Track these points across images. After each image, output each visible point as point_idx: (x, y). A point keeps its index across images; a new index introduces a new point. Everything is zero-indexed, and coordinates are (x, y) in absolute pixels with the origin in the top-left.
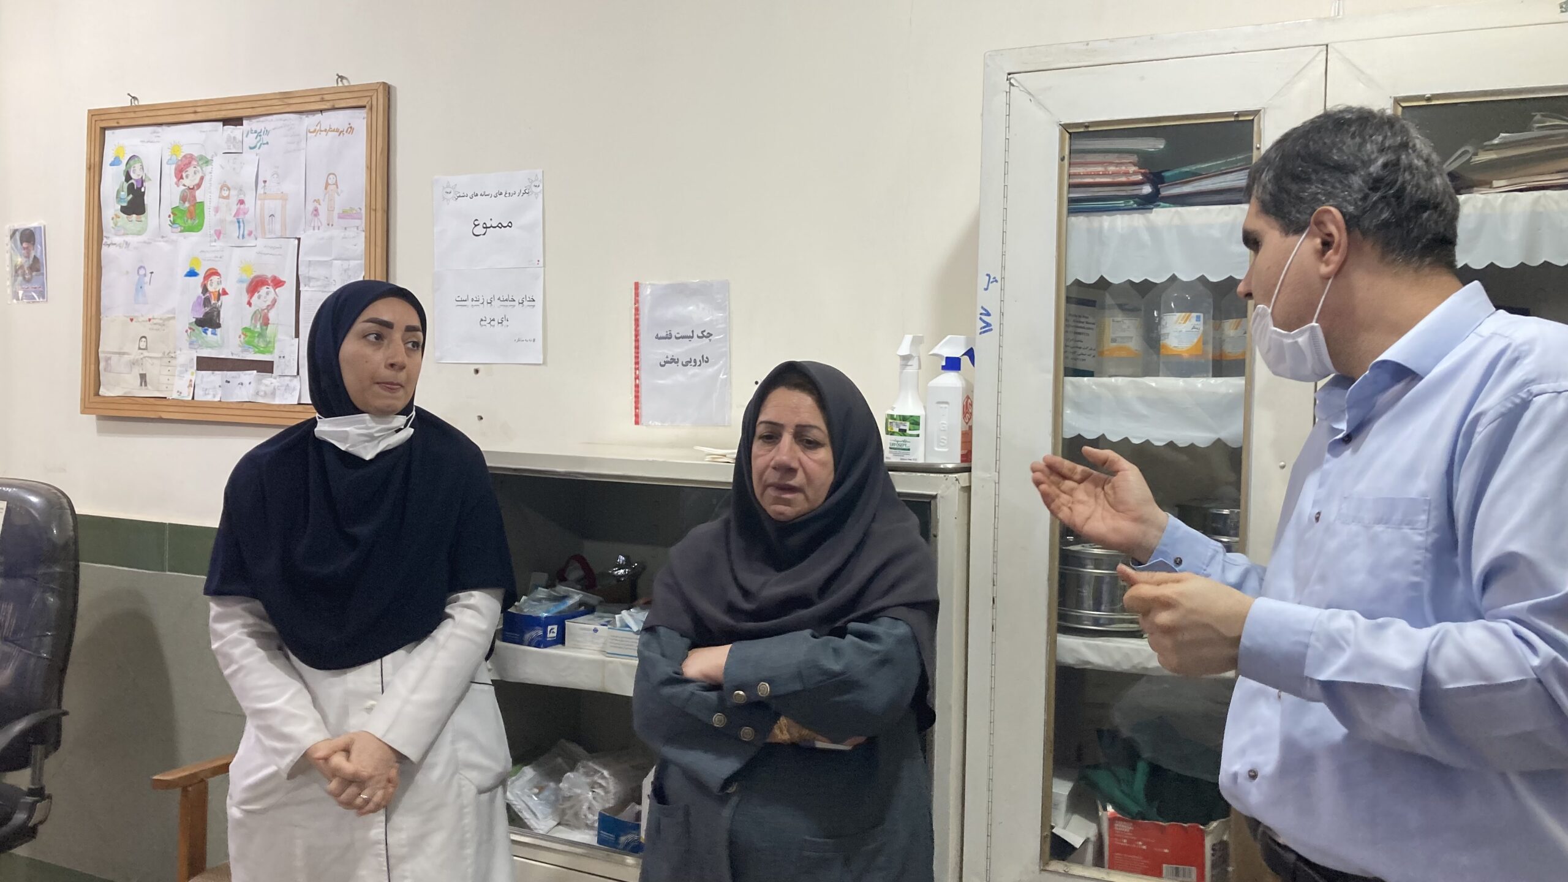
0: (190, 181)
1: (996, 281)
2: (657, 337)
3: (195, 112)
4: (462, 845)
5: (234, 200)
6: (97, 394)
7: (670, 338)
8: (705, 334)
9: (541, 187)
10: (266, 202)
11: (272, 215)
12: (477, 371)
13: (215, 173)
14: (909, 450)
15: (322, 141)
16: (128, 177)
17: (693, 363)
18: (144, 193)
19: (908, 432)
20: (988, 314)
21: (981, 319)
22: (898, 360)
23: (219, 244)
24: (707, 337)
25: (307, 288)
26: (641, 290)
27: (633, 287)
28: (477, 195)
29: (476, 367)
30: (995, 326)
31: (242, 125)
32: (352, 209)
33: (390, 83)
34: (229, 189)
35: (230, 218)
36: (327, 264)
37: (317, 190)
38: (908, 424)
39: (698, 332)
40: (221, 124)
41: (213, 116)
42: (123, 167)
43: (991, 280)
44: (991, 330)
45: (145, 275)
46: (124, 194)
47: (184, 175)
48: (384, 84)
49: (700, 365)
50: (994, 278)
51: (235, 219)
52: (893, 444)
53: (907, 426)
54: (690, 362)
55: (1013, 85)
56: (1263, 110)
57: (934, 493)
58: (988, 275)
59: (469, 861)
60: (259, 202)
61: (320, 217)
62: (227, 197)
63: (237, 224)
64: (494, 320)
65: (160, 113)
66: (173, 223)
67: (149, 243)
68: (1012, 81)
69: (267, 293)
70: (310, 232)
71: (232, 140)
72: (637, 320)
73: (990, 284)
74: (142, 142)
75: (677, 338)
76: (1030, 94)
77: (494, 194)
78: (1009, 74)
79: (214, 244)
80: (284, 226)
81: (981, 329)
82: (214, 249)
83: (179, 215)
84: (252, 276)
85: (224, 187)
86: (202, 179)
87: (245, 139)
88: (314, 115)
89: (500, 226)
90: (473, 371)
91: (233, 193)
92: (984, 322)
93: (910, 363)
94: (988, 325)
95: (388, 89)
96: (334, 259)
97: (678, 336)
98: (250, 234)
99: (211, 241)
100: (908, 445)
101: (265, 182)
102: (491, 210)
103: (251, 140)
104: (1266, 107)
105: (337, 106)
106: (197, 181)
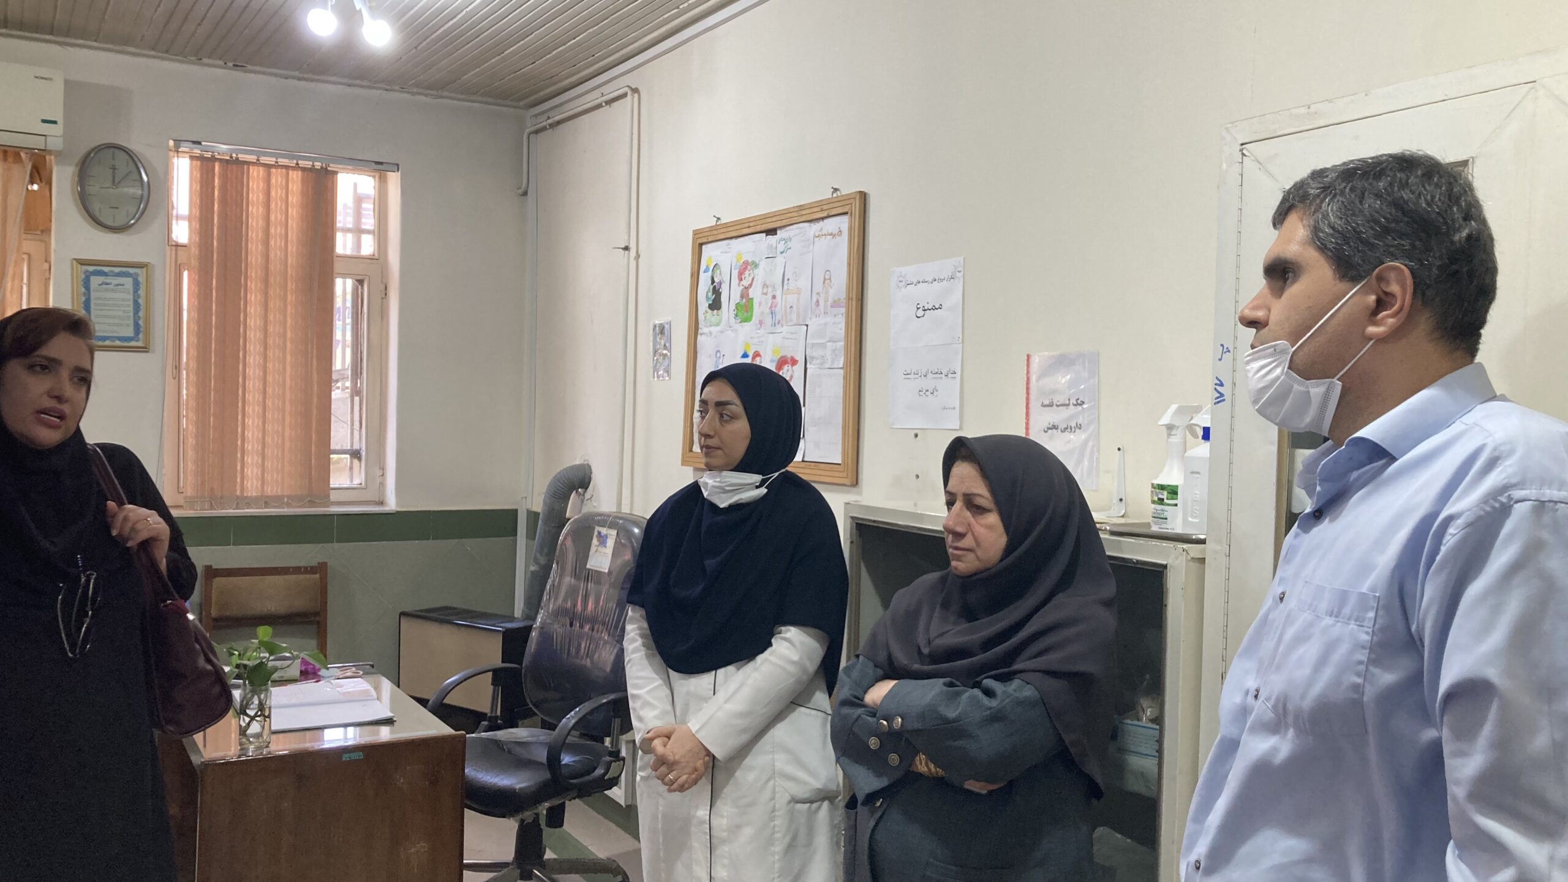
0: (745, 283)
1: (1229, 351)
2: (1043, 406)
3: (749, 227)
4: (770, 841)
5: (770, 295)
6: (691, 450)
7: (1052, 406)
8: (1079, 402)
9: (962, 273)
10: (789, 296)
11: (791, 307)
12: (916, 436)
13: (760, 274)
14: (1166, 519)
15: (823, 243)
16: (713, 282)
17: (1069, 430)
18: (721, 293)
19: (1165, 501)
20: (1222, 385)
21: (1216, 389)
22: (1164, 430)
23: (762, 331)
24: (1080, 405)
25: (811, 366)
26: (1032, 360)
27: (1026, 358)
28: (919, 283)
29: (916, 431)
30: (1228, 396)
31: (776, 234)
32: (839, 299)
33: (866, 191)
34: (767, 287)
35: (767, 311)
36: (823, 346)
37: (818, 286)
38: (1165, 493)
39: (1073, 401)
40: (764, 235)
41: (758, 229)
42: (710, 273)
43: (1225, 350)
44: (1224, 400)
45: (720, 357)
46: (710, 294)
47: (743, 277)
48: (861, 192)
49: (1074, 432)
50: (1227, 348)
51: (769, 311)
52: (1154, 513)
53: (1164, 495)
54: (1067, 428)
55: (1246, 156)
56: (1471, 160)
57: (1165, 563)
58: (1222, 345)
59: (777, 857)
60: (784, 296)
61: (820, 307)
62: (766, 294)
63: (771, 315)
64: (928, 391)
65: (730, 229)
66: (736, 315)
67: (723, 332)
68: (1244, 152)
69: (788, 371)
70: (814, 319)
71: (770, 247)
72: (1028, 389)
73: (1224, 355)
74: (722, 252)
75: (1057, 406)
76: (1260, 163)
77: (931, 281)
78: (1242, 144)
79: (758, 331)
80: (798, 315)
81: (1216, 399)
82: (758, 335)
83: (740, 309)
84: (779, 357)
85: (765, 286)
86: (753, 279)
87: (778, 246)
88: (818, 222)
89: (934, 308)
90: (913, 435)
91: (770, 289)
92: (1219, 392)
93: (1173, 433)
94: (1222, 395)
95: (863, 196)
96: (828, 342)
97: (1058, 403)
98: (779, 323)
99: (757, 330)
100: (1166, 514)
101: (788, 280)
102: (926, 294)
103: (781, 247)
104: (1473, 156)
105: (830, 214)
106: (750, 282)
